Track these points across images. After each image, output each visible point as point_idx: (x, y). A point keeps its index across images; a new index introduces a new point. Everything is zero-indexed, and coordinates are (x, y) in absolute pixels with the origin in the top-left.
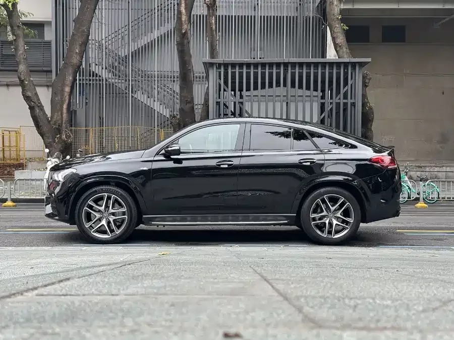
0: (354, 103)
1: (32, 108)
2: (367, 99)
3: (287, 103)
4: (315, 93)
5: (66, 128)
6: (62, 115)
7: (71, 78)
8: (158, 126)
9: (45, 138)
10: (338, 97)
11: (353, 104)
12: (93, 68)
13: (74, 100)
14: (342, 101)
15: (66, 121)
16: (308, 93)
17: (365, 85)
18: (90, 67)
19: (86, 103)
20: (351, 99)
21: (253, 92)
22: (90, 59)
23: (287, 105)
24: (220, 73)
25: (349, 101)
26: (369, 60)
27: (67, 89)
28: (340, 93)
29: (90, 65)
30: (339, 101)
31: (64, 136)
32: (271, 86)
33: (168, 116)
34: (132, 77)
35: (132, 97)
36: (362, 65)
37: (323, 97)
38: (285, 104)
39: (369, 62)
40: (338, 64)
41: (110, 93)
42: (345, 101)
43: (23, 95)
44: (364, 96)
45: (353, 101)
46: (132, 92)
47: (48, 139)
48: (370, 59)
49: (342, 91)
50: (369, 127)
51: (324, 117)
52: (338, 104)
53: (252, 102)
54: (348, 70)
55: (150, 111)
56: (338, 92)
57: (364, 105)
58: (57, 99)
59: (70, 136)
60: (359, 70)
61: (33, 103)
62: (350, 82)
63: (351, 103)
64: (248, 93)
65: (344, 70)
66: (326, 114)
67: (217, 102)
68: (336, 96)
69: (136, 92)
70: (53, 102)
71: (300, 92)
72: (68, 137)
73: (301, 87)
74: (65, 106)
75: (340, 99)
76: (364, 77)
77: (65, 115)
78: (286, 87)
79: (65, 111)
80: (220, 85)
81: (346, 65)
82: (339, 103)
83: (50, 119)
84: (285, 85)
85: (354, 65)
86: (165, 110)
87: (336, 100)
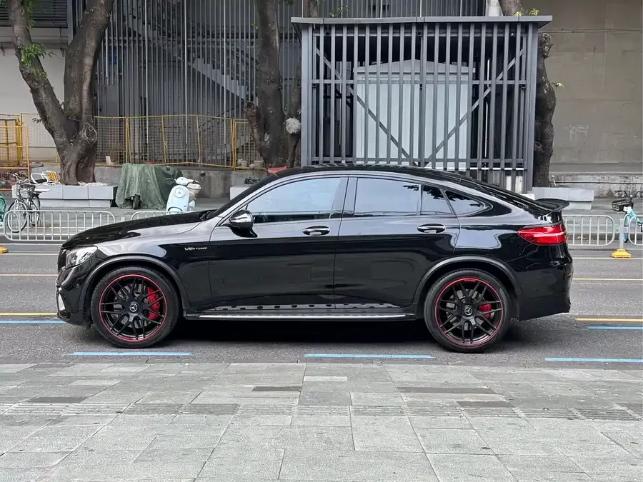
0: (524, 85)
1: (35, 92)
2: (546, 77)
3: (421, 85)
4: (464, 69)
5: (89, 121)
6: (81, 99)
7: (93, 44)
8: (228, 111)
9: (55, 136)
10: (500, 77)
11: (522, 87)
12: (130, 23)
13: (102, 73)
14: (506, 83)
15: (87, 110)
16: (453, 68)
17: (542, 55)
18: (124, 20)
19: (120, 76)
20: (520, 79)
21: (368, 68)
22: (125, 9)
23: (421, 89)
24: (318, 38)
25: (517, 82)
26: (549, 18)
27: (88, 61)
28: (502, 70)
29: (124, 17)
30: (500, 82)
31: (85, 134)
32: (396, 58)
33: (243, 97)
34: (188, 37)
35: (189, 67)
36: (537, 25)
37: (477, 76)
38: (417, 87)
39: (548, 22)
40: (501, 25)
41: (155, 61)
42: (511, 82)
43: (21, 71)
44: (541, 72)
45: (523, 82)
46: (188, 60)
47: (61, 137)
48: (551, 16)
49: (506, 67)
50: (548, 119)
51: (478, 106)
52: (499, 88)
53: (367, 83)
54: (515, 33)
55: (216, 88)
56: (500, 69)
57: (539, 86)
58: (73, 75)
59: (94, 134)
60: (533, 33)
61: (36, 84)
62: (518, 53)
63: (520, 85)
64: (362, 69)
65: (510, 34)
66: (480, 102)
67: (314, 85)
68: (497, 75)
69: (194, 59)
70: (67, 81)
71: (441, 67)
72: (91, 134)
73: (442, 59)
74: (85, 87)
75: (502, 79)
76: (541, 44)
77: (85, 100)
78: (419, 59)
79: (85, 93)
80: (318, 57)
81: (513, 25)
82: (502, 86)
83: (63, 107)
84: (418, 57)
85: (525, 26)
86: (238, 87)
87: (495, 81)
